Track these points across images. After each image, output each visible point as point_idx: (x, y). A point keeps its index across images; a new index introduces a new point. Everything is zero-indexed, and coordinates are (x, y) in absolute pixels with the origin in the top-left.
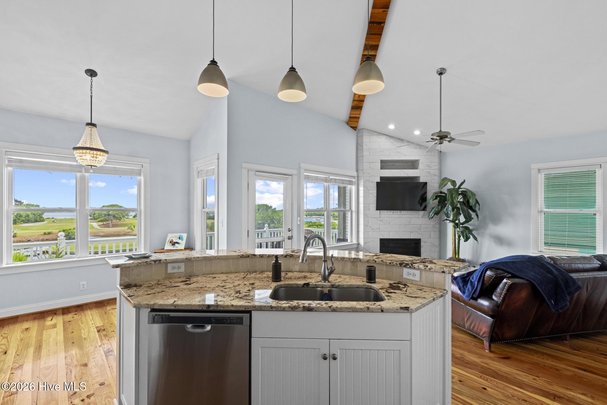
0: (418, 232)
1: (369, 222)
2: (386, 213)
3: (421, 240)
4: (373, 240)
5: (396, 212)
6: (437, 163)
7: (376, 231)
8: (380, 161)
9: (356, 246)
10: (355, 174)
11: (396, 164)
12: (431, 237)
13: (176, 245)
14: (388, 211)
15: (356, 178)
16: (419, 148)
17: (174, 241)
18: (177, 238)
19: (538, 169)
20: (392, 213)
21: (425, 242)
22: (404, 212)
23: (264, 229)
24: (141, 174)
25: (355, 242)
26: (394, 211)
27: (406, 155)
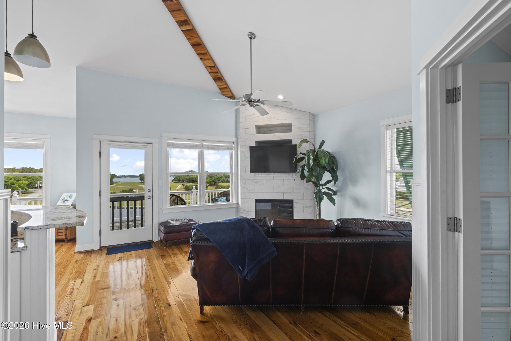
0: (291, 193)
1: (245, 183)
2: (261, 175)
3: (294, 201)
4: (249, 201)
5: (270, 174)
6: (309, 126)
7: (251, 192)
8: (255, 127)
9: (235, 206)
10: (234, 139)
11: (278, 128)
12: (303, 198)
13: (66, 202)
14: (262, 173)
15: (235, 143)
16: (291, 112)
17: (66, 199)
18: (68, 197)
19: (386, 125)
20: (267, 175)
21: (297, 203)
22: (278, 174)
23: (192, 190)
24: (43, 147)
25: (235, 202)
26: (268, 173)
27: (278, 120)
